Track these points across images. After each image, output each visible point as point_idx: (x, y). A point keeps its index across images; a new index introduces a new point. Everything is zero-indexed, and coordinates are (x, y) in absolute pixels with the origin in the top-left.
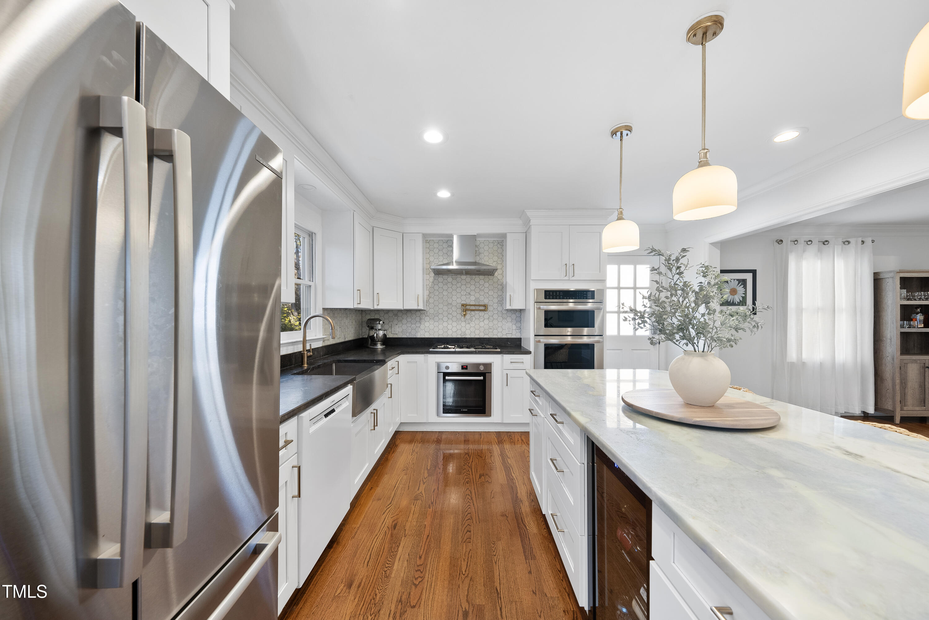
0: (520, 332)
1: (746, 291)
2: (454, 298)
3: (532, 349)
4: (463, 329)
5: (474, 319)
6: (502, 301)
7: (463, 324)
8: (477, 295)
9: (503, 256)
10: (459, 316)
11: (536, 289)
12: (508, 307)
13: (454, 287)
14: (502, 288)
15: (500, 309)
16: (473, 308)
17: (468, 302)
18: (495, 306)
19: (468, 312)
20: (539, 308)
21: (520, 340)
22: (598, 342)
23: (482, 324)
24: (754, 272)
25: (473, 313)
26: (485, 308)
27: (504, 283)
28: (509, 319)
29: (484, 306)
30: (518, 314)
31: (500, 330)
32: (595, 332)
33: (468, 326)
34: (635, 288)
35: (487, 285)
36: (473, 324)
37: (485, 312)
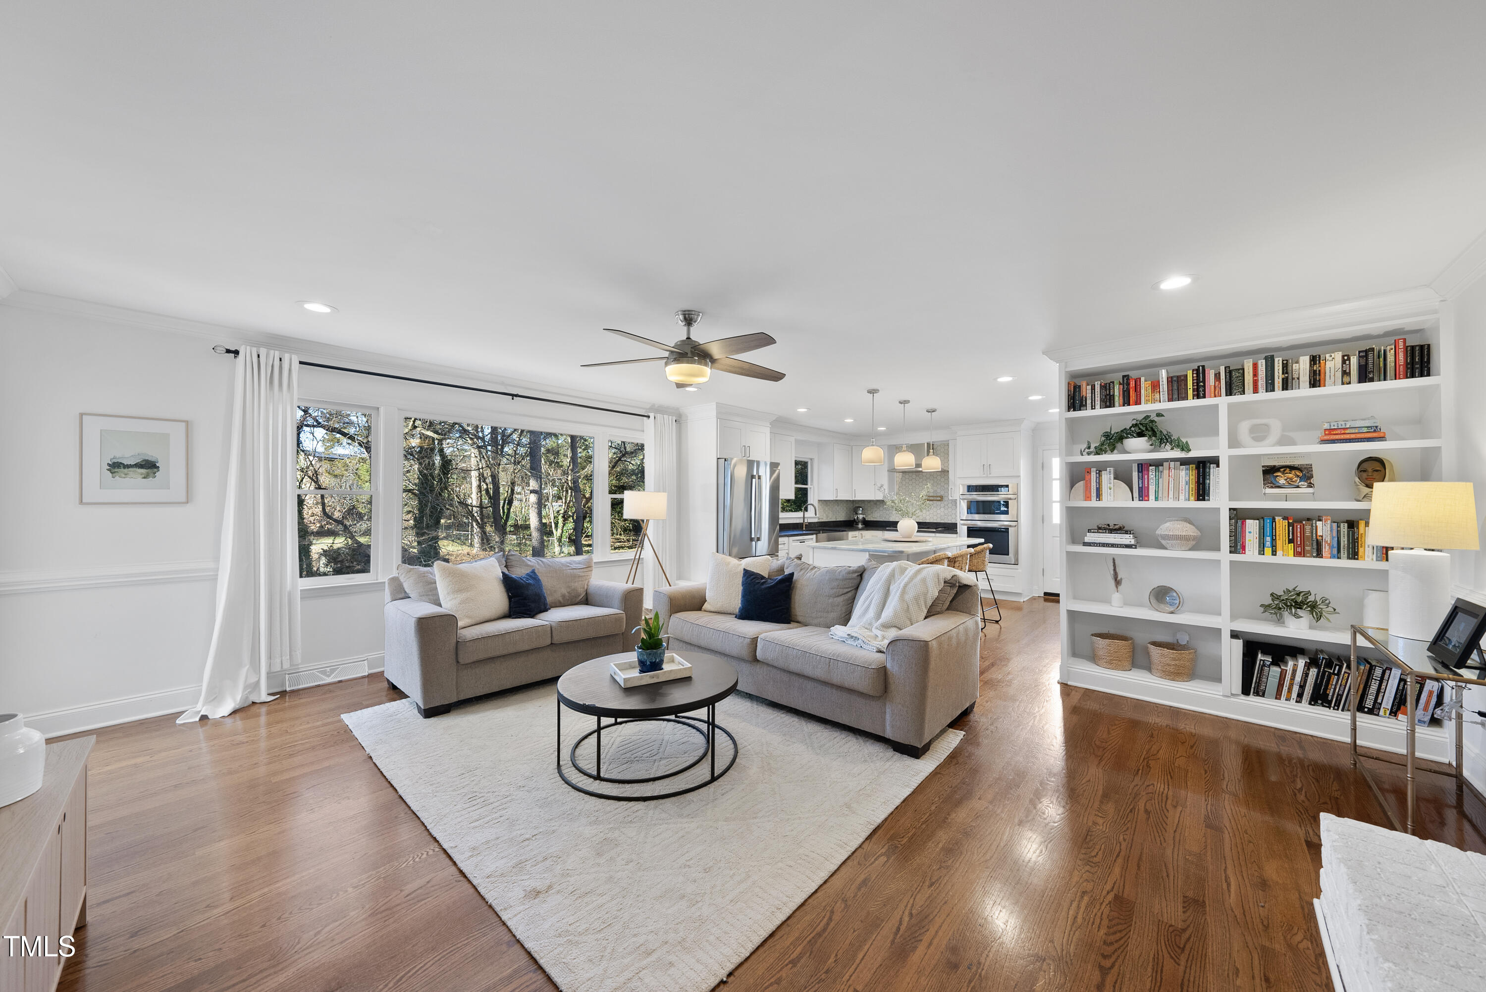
3: (960, 530)
4: (924, 516)
5: (932, 507)
8: (935, 488)
9: (948, 456)
11: (964, 484)
12: (950, 498)
13: (917, 482)
16: (932, 498)
19: (928, 502)
20: (965, 499)
23: (939, 511)
25: (931, 502)
26: (941, 500)
29: (939, 497)
30: (955, 504)
33: (928, 513)
35: (943, 480)
36: (931, 511)
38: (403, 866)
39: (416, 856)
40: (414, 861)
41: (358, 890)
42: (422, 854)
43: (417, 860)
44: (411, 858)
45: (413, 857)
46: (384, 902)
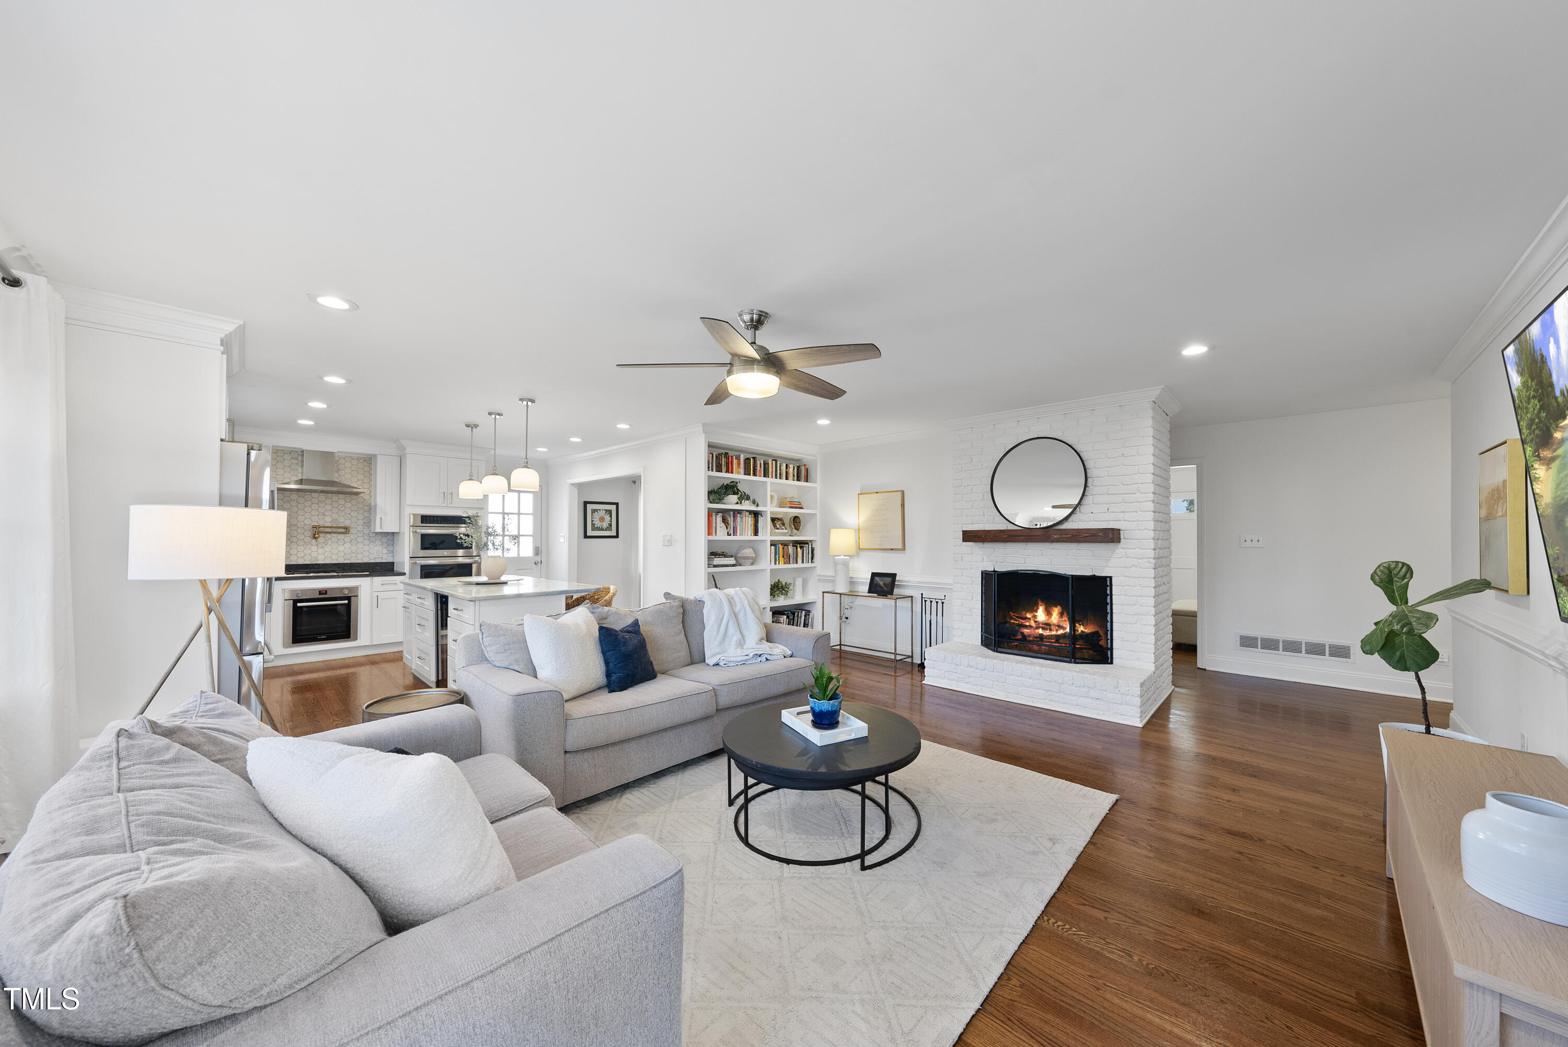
0: (393, 556)
1: (611, 519)
2: (301, 518)
3: (407, 570)
4: (314, 555)
5: (330, 542)
6: (368, 522)
7: (314, 548)
8: (335, 516)
9: (371, 475)
10: (308, 539)
11: (413, 514)
12: (378, 530)
13: (300, 506)
14: (370, 509)
15: (366, 531)
16: (330, 530)
17: (321, 523)
18: (360, 528)
19: (321, 535)
20: (416, 532)
21: (392, 564)
22: (475, 562)
23: (341, 548)
24: (617, 504)
25: (328, 536)
26: (346, 530)
27: (372, 504)
28: (378, 543)
29: (346, 528)
30: (390, 537)
31: (366, 554)
32: (473, 553)
33: (321, 550)
34: (519, 514)
35: (348, 505)
36: (328, 548)
37: (346, 535)
38: (1082, 933)
39: (1065, 930)
40: (1071, 928)
41: (1131, 952)
42: (1058, 926)
43: (1067, 926)
44: (1069, 932)
45: (1067, 931)
46: (1123, 923)
